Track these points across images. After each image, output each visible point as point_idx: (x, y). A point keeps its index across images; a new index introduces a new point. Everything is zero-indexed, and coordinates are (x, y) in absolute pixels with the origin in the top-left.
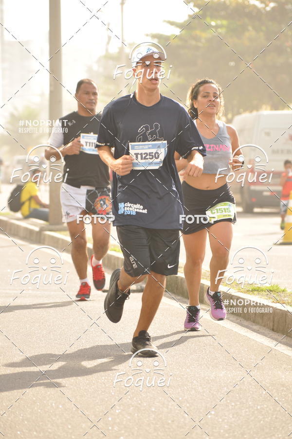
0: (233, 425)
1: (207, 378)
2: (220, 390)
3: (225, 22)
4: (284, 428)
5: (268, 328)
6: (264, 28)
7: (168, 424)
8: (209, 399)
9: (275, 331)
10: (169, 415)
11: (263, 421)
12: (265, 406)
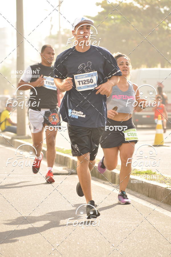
0: (125, 252)
1: (109, 225)
2: (117, 232)
3: (119, 17)
4: (155, 254)
5: (146, 195)
6: (142, 20)
7: (87, 252)
8: (111, 237)
9: (150, 197)
10: (88, 247)
11: (143, 250)
12: (144, 241)
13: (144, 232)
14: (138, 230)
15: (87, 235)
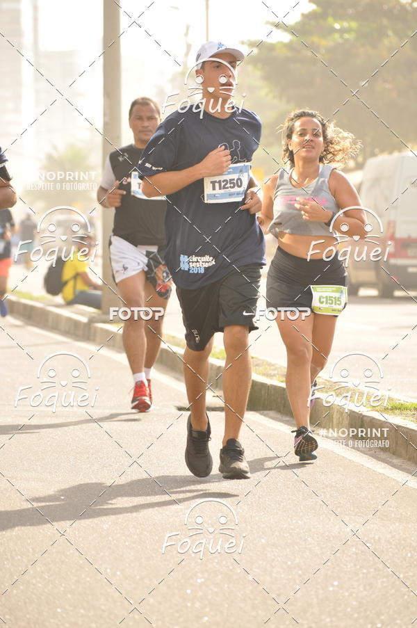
0: (364, 601)
1: (327, 534)
3: (354, 25)
6: (409, 33)
12: (411, 574)
13: (410, 552)
14: (397, 548)
15: (273, 557)
